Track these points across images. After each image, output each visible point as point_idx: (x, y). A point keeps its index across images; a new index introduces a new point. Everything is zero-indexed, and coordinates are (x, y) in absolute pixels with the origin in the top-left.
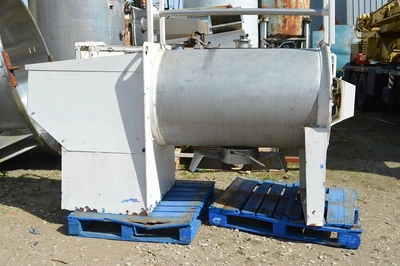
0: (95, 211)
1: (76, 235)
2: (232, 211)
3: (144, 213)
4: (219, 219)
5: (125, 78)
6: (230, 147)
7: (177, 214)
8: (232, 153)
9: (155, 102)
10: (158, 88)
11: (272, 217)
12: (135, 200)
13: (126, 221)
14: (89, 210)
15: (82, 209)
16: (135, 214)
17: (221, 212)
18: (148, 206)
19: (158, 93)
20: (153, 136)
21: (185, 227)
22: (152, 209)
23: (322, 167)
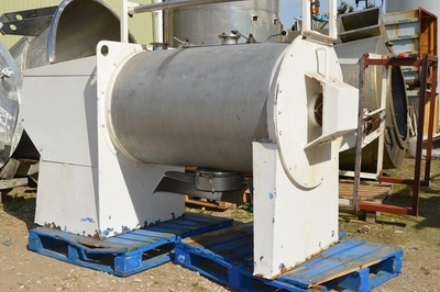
0: (59, 228)
1: (35, 251)
2: (194, 249)
3: (97, 236)
4: (183, 257)
8: (200, 175)
9: (109, 108)
10: (114, 93)
11: (228, 261)
12: (91, 220)
13: (73, 240)
14: (55, 227)
15: (49, 225)
17: (185, 248)
18: (101, 228)
19: (113, 98)
20: (116, 149)
21: (120, 254)
22: (111, 234)
23: (271, 196)
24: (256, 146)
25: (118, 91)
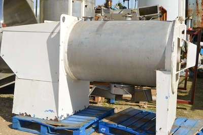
0: (30, 116)
1: (16, 129)
2: (112, 125)
3: (56, 120)
4: (105, 129)
6: (114, 83)
7: (77, 122)
8: (115, 86)
9: (66, 50)
10: (69, 42)
11: (136, 130)
12: (52, 111)
13: (44, 123)
14: (27, 115)
15: (23, 114)
16: (51, 120)
17: (106, 125)
18: (60, 116)
19: (68, 45)
20: (66, 72)
21: (77, 130)
22: (63, 118)
23: (167, 98)
24: (158, 73)
25: (72, 41)
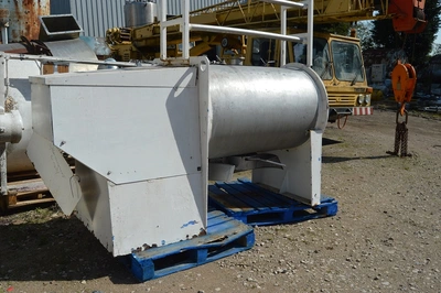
0: (155, 246)
1: (150, 279)
2: (252, 211)
3: (203, 233)
5: (176, 94)
12: (193, 223)
14: (147, 247)
15: (139, 249)
16: (195, 236)
